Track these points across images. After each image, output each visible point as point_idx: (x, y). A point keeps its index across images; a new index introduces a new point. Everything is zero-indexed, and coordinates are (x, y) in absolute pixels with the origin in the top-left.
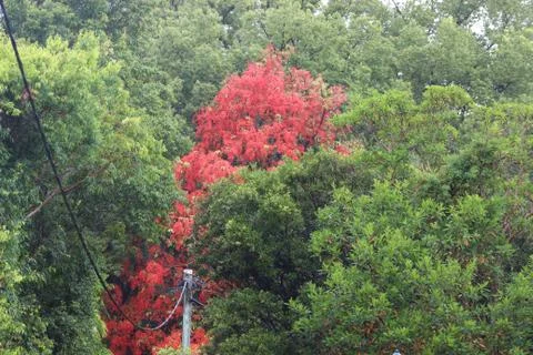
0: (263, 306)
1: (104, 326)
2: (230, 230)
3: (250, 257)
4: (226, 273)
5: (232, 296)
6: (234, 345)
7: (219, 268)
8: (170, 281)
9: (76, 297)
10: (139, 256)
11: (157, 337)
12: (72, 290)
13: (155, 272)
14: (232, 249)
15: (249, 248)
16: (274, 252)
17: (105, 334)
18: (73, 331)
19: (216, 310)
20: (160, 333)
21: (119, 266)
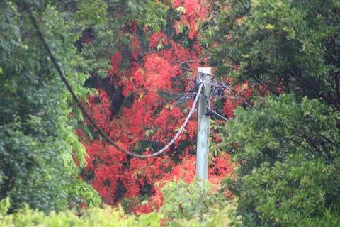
0: (307, 120)
1: (83, 150)
2: (258, 8)
3: (287, 47)
4: (253, 73)
5: (262, 106)
6: (265, 178)
7: (243, 64)
8: (181, 85)
9: (36, 108)
10: (135, 47)
11: (162, 167)
12: (30, 98)
13: (157, 71)
14: (262, 36)
15: (287, 33)
16: (323, 40)
17: (84, 163)
18: (31, 159)
19: (238, 126)
20: (166, 161)
21: (105, 62)
